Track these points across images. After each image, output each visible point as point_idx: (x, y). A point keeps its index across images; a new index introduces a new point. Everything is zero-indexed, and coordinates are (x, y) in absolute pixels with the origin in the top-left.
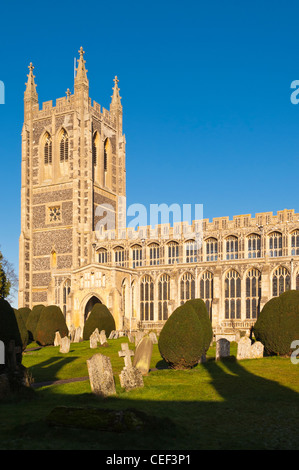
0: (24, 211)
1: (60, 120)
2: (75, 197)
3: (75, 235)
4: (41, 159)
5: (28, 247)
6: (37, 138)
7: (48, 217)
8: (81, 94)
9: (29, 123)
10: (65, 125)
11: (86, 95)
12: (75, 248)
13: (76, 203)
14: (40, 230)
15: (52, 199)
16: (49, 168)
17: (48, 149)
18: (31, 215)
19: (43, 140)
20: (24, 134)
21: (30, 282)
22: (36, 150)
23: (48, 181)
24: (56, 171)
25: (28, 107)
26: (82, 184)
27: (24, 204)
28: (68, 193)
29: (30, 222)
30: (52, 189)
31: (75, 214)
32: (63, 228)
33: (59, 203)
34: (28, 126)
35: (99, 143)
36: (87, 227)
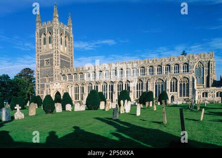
0: (37, 61)
1: (49, 29)
2: (54, 57)
3: (54, 70)
4: (42, 43)
5: (38, 75)
6: (41, 35)
7: (45, 64)
9: (38, 30)
10: (50, 31)
11: (58, 20)
12: (54, 75)
13: (54, 59)
14: (42, 68)
15: (46, 57)
16: (45, 46)
17: (45, 39)
18: (39, 63)
19: (43, 36)
20: (36, 34)
21: (40, 87)
22: (40, 40)
23: (45, 51)
24: (48, 47)
26: (57, 52)
27: (37, 59)
28: (52, 55)
29: (39, 65)
30: (46, 54)
31: (54, 63)
32: (50, 67)
33: (49, 59)
35: (63, 37)
36: (58, 67)
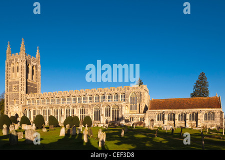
0: (6, 87)
1: (16, 60)
2: (20, 83)
3: (20, 95)
4: (11, 71)
5: (7, 98)
6: (10, 64)
7: (13, 89)
8: (22, 53)
9: (8, 60)
10: (18, 61)
11: (24, 53)
12: (20, 99)
13: (20, 85)
14: (11, 93)
15: (14, 84)
16: (14, 74)
18: (8, 88)
19: (12, 65)
20: (6, 63)
22: (10, 68)
23: (13, 78)
24: (16, 75)
25: (7, 55)
26: (22, 80)
27: (6, 85)
28: (18, 82)
29: (8, 90)
30: (14, 81)
31: (20, 88)
32: (17, 92)
33: (16, 85)
34: (7, 61)
35: (30, 67)
36: (24, 92)
